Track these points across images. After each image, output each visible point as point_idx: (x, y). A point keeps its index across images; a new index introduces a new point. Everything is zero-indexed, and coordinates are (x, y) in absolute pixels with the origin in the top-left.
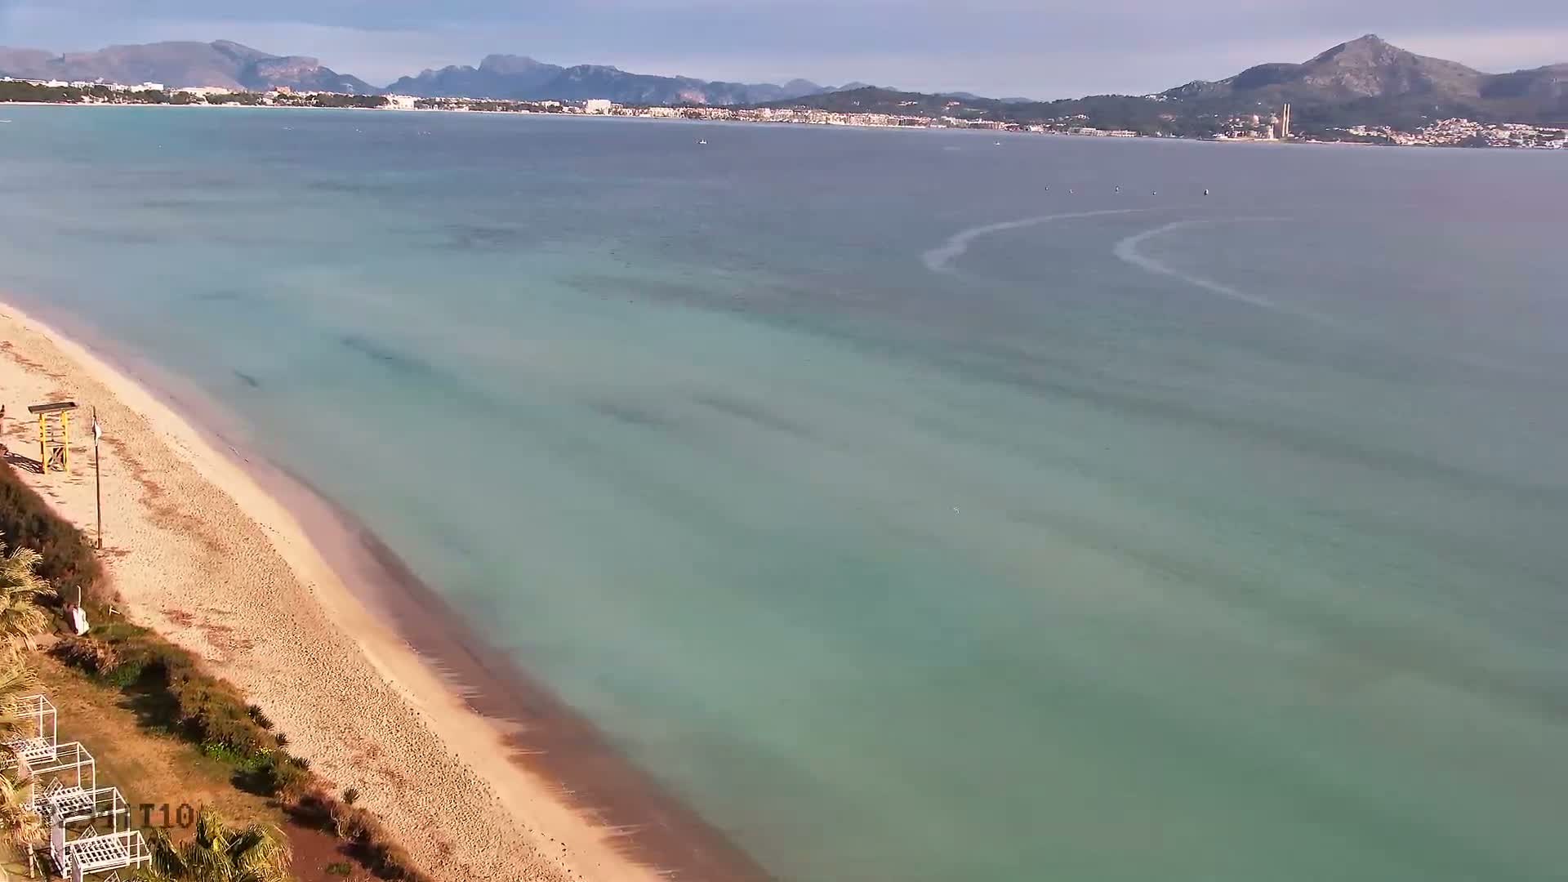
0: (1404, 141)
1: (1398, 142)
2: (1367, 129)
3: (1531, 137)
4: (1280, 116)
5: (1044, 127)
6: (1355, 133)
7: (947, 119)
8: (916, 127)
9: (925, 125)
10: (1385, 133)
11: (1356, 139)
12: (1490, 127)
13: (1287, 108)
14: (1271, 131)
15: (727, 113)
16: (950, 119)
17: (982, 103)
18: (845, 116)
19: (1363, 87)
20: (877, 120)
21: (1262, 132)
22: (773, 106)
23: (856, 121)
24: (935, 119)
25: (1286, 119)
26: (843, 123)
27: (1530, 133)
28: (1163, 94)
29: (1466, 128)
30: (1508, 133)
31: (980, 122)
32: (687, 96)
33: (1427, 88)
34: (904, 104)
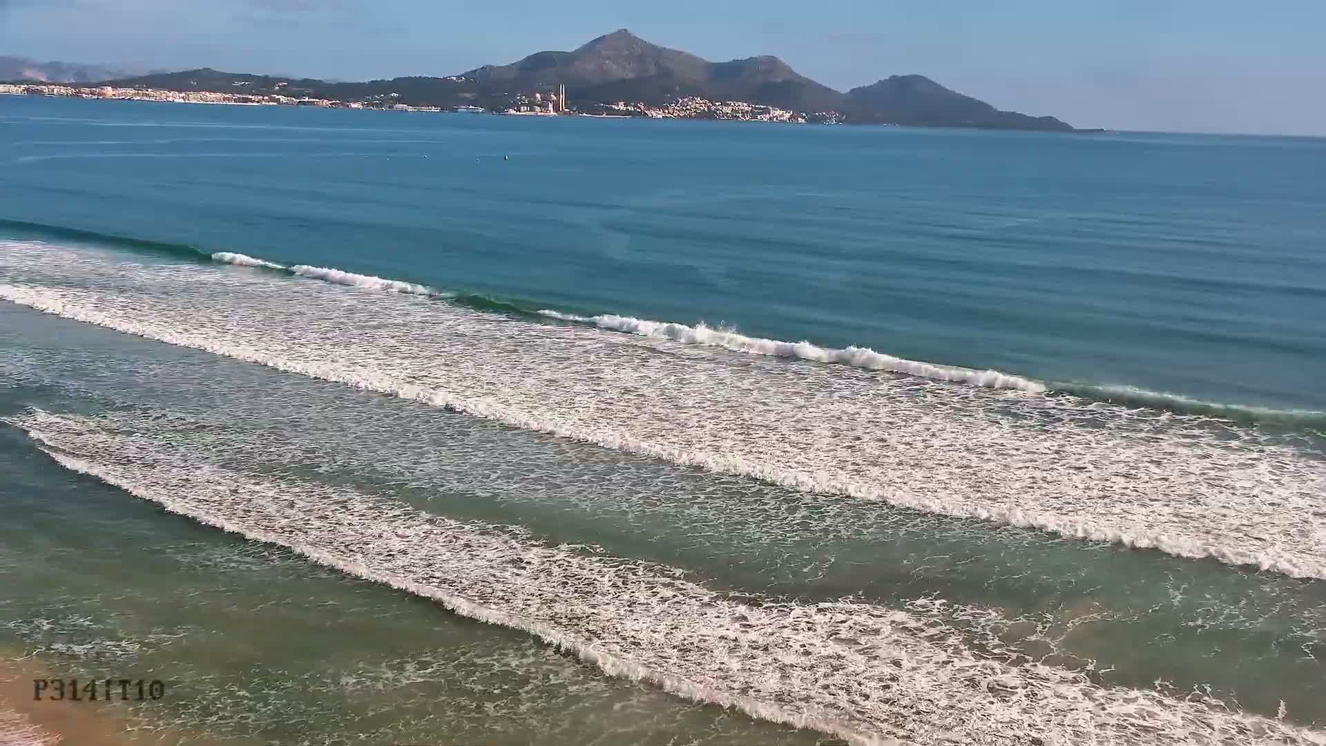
0: (655, 114)
1: (650, 115)
2: (626, 105)
3: (747, 112)
4: (557, 94)
5: (363, 105)
6: (616, 108)
7: (277, 97)
8: (250, 104)
9: (258, 102)
10: (639, 108)
11: (619, 112)
12: (717, 104)
13: (562, 89)
14: (551, 106)
15: (71, 91)
16: (280, 97)
17: (306, 83)
18: (183, 94)
19: (621, 71)
20: (213, 97)
21: (543, 106)
22: (115, 84)
23: (194, 98)
24: (266, 98)
25: (562, 97)
26: (182, 101)
27: (746, 109)
28: (463, 75)
29: (699, 104)
30: (730, 108)
31: (307, 99)
32: (29, 74)
33: (666, 73)
34: (237, 84)
